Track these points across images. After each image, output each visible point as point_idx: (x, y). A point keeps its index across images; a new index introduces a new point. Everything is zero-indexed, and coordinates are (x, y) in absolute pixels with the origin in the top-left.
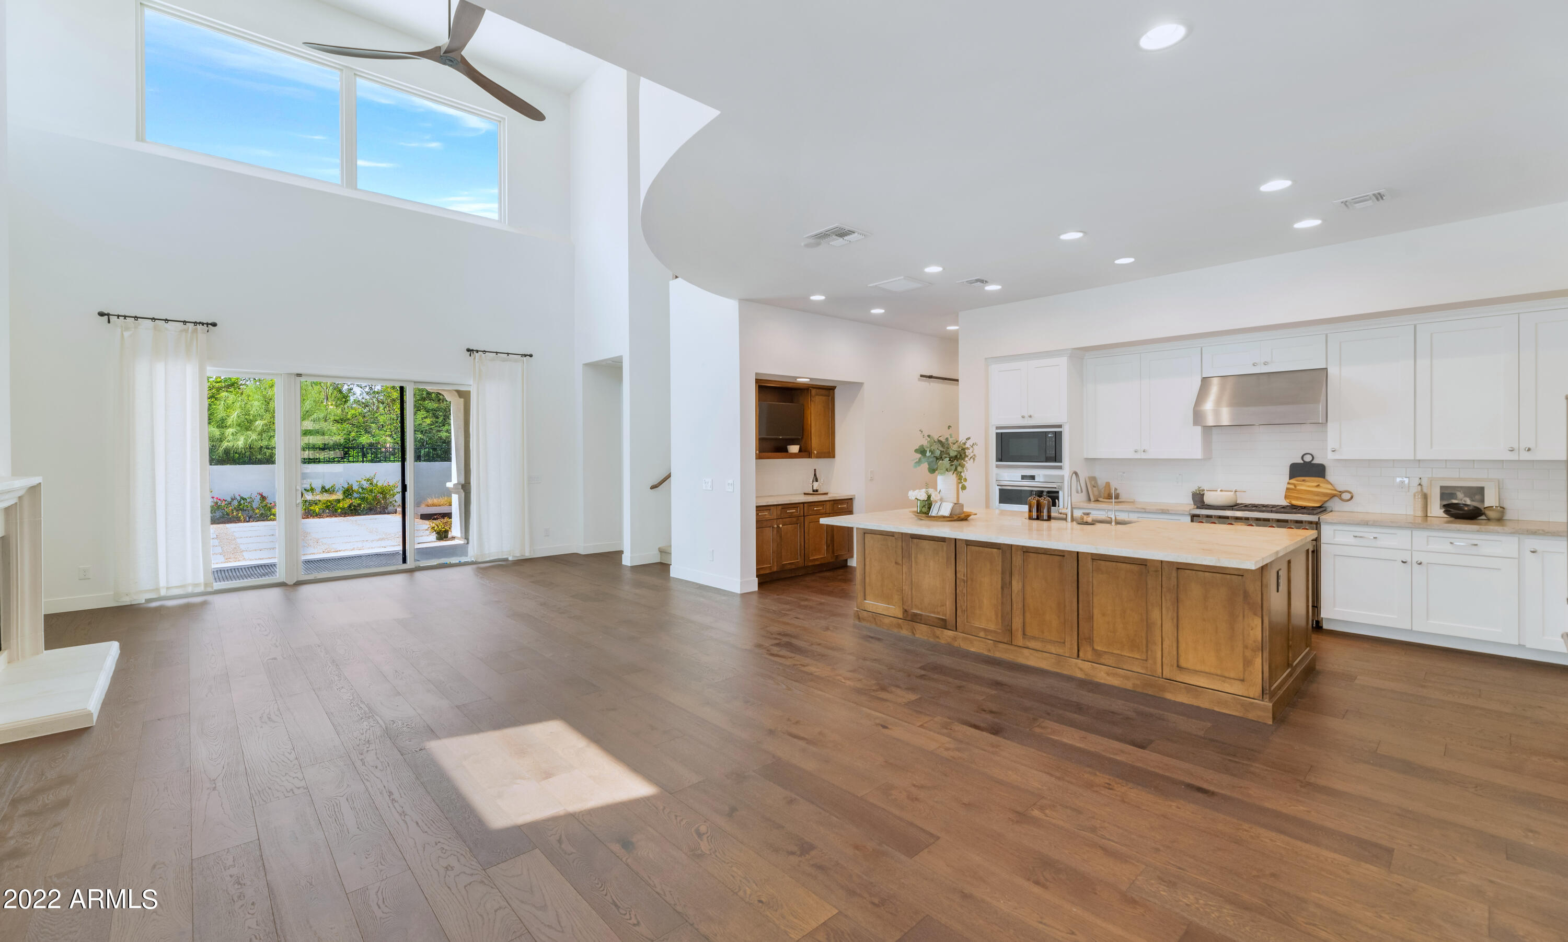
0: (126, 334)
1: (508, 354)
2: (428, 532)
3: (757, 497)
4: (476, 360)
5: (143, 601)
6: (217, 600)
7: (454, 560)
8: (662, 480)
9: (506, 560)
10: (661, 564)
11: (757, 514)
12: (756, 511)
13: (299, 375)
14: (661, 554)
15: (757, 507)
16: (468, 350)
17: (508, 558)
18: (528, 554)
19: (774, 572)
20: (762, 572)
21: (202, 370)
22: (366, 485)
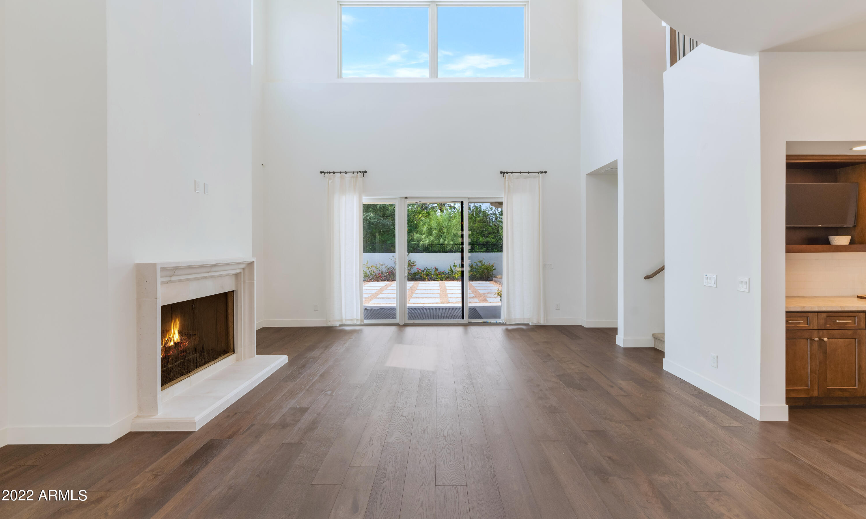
0: (330, 182)
1: (529, 172)
2: (495, 296)
3: (787, 297)
4: (506, 179)
5: (338, 325)
6: (366, 329)
7: (493, 321)
8: (657, 271)
9: (528, 325)
10: (654, 350)
11: (787, 322)
12: (786, 317)
13: (406, 198)
14: (655, 341)
15: (787, 312)
16: (501, 173)
17: (529, 323)
18: (542, 323)
19: (811, 398)
20: (793, 395)
21: (360, 199)
22: (479, 264)
